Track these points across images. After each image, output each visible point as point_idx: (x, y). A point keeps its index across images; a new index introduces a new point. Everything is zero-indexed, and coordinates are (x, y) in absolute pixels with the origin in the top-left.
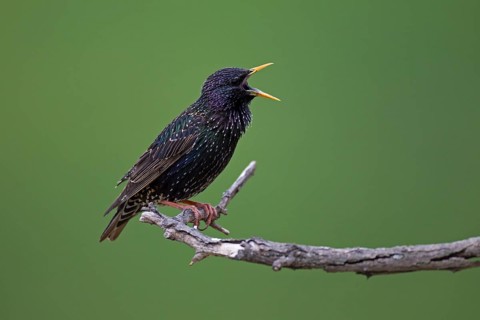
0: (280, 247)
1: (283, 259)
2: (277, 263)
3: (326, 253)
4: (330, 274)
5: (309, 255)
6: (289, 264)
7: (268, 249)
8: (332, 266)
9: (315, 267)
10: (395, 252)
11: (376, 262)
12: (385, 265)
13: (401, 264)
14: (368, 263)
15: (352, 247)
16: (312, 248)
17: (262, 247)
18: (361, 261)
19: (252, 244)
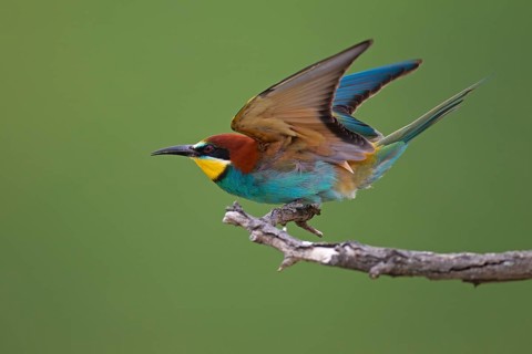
0: (378, 251)
1: (382, 265)
2: (375, 270)
3: (429, 259)
4: (434, 282)
5: (410, 261)
6: (388, 270)
7: (364, 254)
8: (435, 273)
9: (417, 275)
10: (506, 257)
11: (484, 269)
12: (494, 272)
13: (512, 272)
14: (476, 270)
15: (457, 252)
16: (414, 253)
17: (358, 252)
18: (468, 268)
19: (347, 248)
